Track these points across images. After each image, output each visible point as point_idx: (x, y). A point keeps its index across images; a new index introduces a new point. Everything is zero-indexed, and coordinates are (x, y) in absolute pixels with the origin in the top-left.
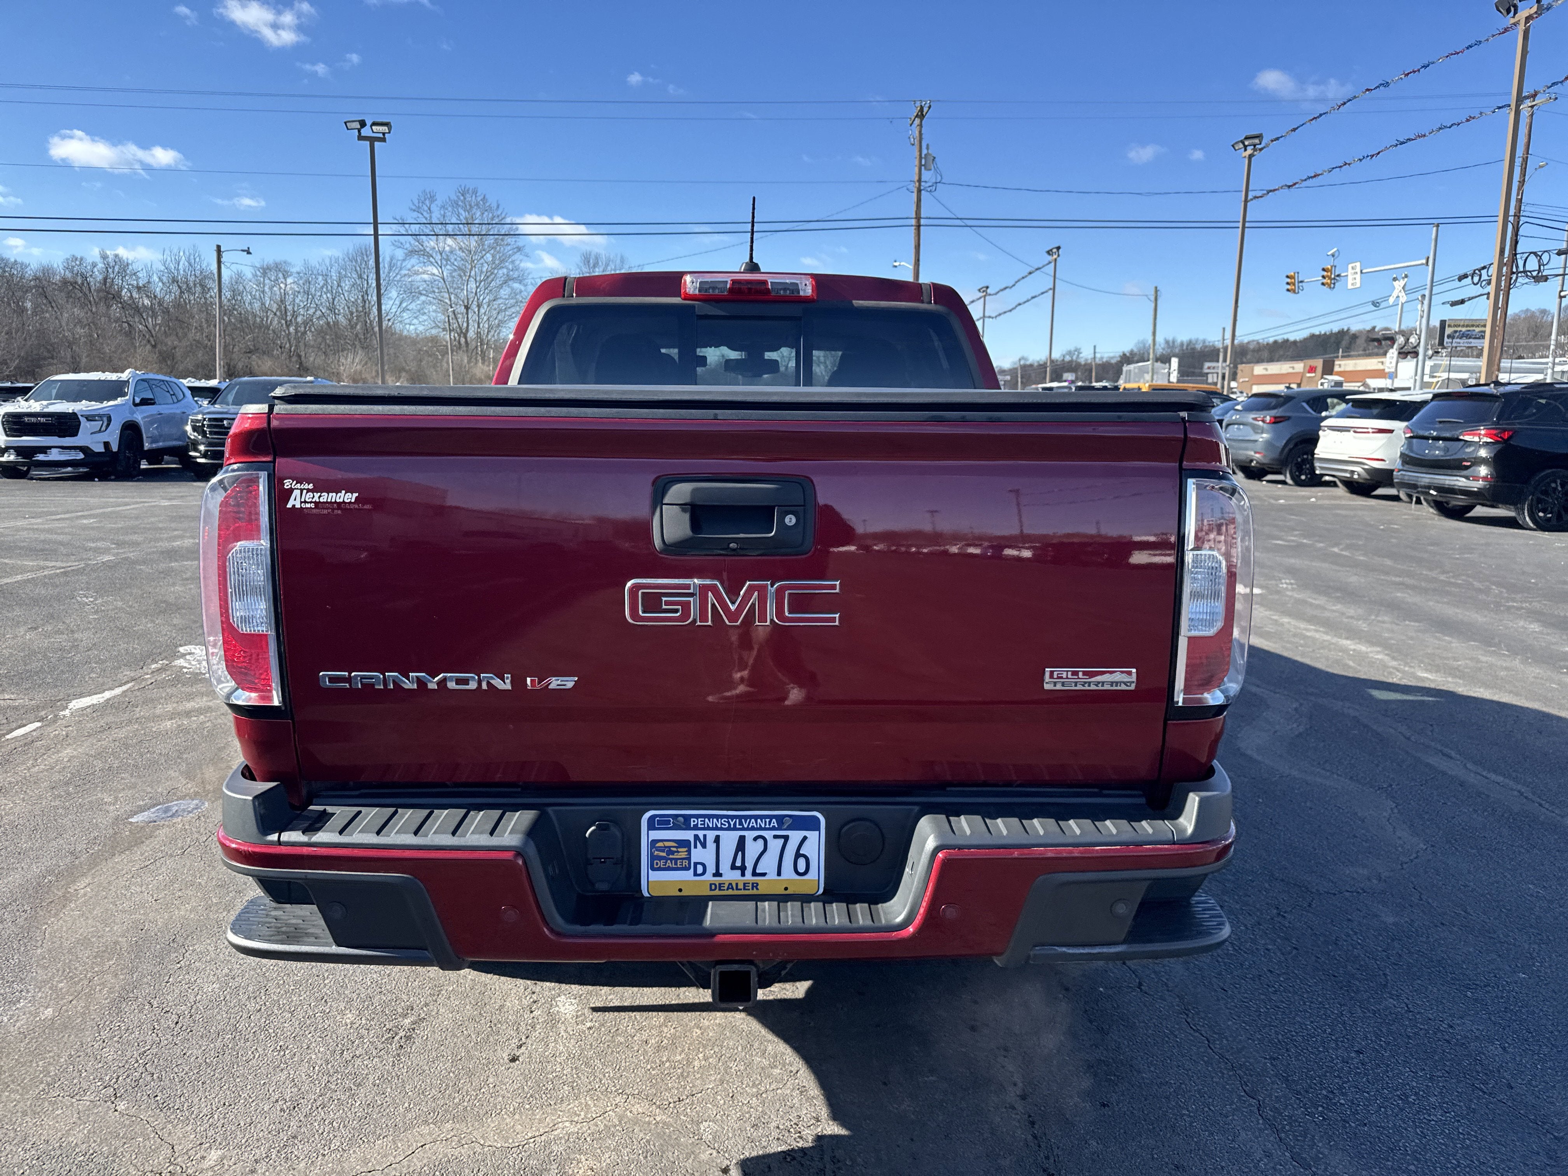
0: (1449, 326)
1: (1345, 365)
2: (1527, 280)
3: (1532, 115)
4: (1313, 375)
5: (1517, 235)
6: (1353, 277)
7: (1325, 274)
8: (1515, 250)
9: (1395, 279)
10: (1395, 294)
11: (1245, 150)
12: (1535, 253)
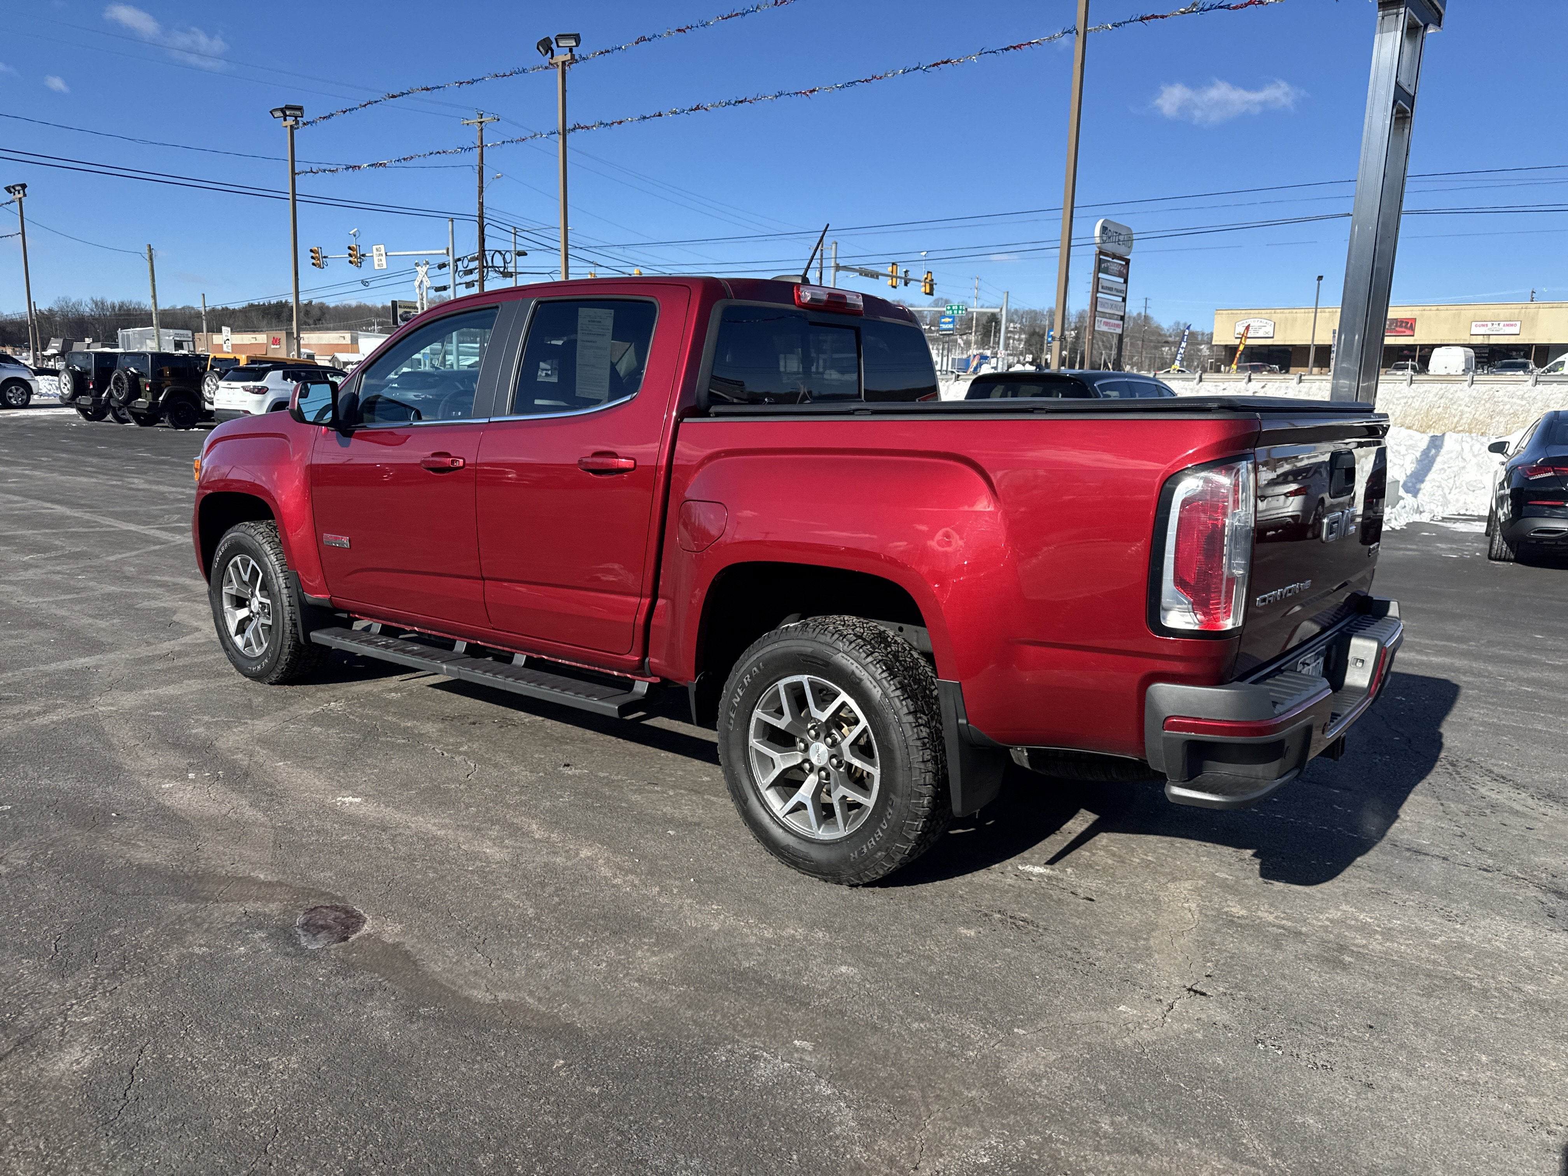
0: (400, 307)
1: (308, 338)
2: (496, 275)
3: (482, 130)
4: (278, 346)
5: (483, 234)
6: (378, 258)
7: (351, 252)
8: (483, 247)
9: (417, 265)
10: (419, 279)
11: (285, 120)
12: (500, 252)
